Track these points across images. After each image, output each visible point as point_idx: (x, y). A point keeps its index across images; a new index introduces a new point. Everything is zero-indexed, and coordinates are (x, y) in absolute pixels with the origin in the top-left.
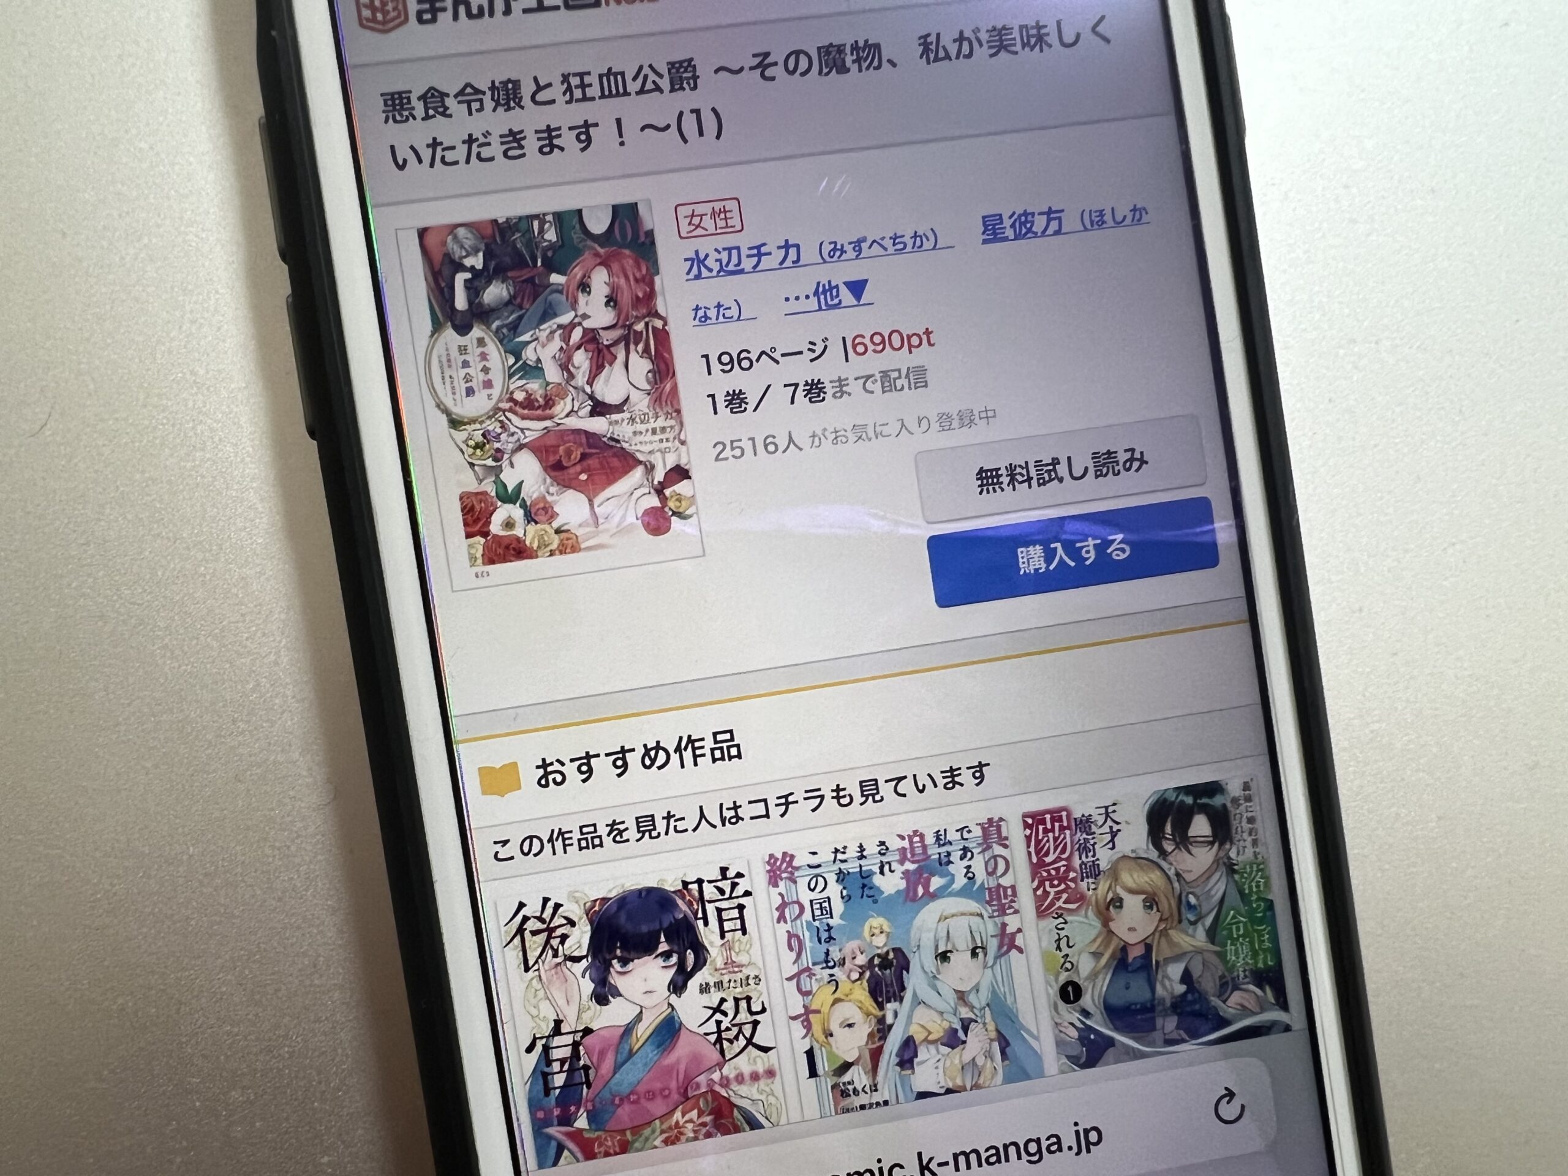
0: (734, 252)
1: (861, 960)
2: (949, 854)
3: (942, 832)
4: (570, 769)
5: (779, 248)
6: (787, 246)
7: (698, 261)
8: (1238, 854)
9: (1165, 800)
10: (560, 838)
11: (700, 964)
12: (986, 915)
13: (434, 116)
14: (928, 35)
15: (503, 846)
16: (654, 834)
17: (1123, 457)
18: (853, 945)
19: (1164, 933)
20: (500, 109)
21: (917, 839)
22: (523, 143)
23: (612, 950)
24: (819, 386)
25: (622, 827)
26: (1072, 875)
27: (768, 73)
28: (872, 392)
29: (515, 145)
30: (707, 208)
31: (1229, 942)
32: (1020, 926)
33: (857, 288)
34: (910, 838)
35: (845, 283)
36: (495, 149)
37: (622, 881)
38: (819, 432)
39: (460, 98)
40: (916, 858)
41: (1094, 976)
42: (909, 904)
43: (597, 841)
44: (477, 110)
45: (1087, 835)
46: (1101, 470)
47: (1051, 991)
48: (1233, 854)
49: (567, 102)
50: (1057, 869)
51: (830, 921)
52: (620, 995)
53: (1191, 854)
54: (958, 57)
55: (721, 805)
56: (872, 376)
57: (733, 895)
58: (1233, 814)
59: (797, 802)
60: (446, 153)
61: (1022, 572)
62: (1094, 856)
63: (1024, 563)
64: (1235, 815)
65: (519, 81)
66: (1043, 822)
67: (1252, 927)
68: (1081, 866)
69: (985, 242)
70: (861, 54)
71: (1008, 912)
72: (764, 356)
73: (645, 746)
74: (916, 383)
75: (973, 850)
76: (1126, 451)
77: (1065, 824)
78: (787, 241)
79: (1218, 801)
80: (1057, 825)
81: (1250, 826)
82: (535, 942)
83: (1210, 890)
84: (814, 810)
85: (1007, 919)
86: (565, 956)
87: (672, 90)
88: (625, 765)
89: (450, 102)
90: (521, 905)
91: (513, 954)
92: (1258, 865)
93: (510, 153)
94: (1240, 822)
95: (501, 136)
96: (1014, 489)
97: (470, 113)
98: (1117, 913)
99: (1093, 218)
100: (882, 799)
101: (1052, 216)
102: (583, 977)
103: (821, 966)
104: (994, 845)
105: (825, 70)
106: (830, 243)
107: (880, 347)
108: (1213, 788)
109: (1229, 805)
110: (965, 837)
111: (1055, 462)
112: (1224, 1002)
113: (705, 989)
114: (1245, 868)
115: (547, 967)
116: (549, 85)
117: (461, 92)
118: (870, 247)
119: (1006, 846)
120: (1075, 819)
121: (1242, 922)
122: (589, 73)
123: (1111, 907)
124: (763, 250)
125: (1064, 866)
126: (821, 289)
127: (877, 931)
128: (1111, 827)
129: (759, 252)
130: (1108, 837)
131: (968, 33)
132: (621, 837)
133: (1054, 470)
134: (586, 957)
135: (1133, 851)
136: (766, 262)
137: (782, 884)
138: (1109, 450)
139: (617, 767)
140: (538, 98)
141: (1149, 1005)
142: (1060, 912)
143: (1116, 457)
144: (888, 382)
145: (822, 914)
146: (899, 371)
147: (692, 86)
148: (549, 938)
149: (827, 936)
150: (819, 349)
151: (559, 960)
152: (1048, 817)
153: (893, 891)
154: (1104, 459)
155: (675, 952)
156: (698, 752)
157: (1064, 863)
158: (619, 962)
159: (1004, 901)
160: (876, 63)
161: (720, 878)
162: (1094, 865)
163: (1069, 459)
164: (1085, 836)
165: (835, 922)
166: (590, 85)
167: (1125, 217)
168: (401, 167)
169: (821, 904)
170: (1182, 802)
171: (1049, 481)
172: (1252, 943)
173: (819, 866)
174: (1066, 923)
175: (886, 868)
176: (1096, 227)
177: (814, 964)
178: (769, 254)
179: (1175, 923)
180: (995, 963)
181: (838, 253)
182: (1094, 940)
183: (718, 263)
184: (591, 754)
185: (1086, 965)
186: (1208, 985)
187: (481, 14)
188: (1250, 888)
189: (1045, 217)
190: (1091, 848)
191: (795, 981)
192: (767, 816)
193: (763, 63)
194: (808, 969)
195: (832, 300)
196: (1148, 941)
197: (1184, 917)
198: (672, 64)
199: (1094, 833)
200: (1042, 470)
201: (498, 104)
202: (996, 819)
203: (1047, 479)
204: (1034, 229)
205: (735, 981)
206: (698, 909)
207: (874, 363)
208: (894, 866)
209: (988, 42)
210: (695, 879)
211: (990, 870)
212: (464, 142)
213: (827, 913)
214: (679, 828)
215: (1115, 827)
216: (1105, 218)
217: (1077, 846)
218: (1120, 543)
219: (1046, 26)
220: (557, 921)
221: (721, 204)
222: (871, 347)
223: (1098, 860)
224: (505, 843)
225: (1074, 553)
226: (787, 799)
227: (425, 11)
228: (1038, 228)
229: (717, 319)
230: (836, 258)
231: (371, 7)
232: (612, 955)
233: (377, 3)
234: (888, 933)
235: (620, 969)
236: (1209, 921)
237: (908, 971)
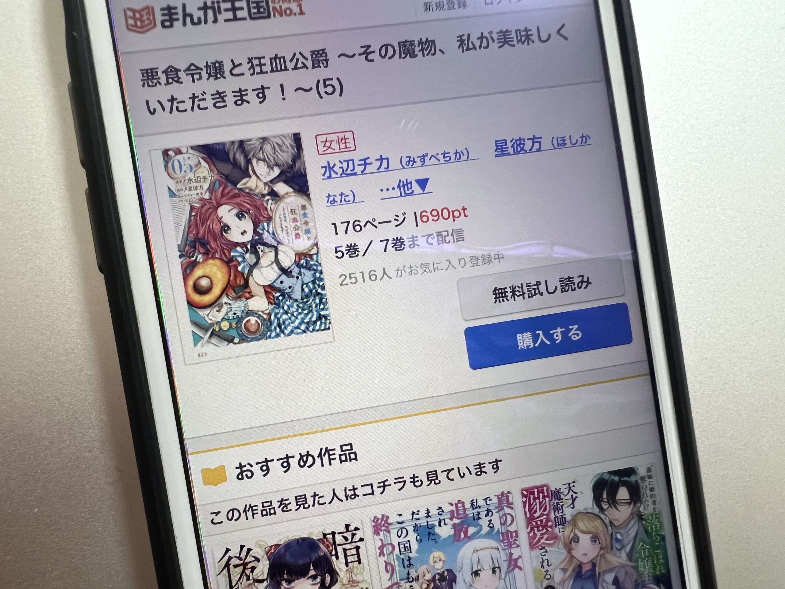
0: (351, 163)
1: (428, 577)
2: (479, 513)
3: (475, 501)
4: (256, 469)
5: (377, 160)
6: (381, 159)
7: (329, 168)
8: (645, 509)
9: (603, 479)
10: (251, 509)
11: (333, 582)
13: (172, 83)
14: (463, 35)
15: (216, 515)
16: (306, 506)
17: (577, 280)
18: (424, 568)
19: (603, 556)
20: (212, 79)
21: (460, 505)
22: (225, 98)
23: (281, 575)
24: (401, 241)
25: (287, 502)
26: (550, 524)
27: (370, 57)
28: (432, 244)
29: (221, 100)
30: (334, 137)
31: (640, 560)
32: (520, 554)
33: (423, 183)
34: (456, 504)
35: (416, 181)
36: (209, 103)
37: (288, 534)
38: (401, 268)
39: (188, 72)
40: (461, 516)
41: (563, 582)
42: (456, 543)
43: (272, 511)
45: (559, 500)
46: (565, 288)
48: (642, 509)
49: (251, 75)
50: (541, 521)
51: (410, 555)
53: (617, 510)
54: (480, 48)
55: (346, 488)
56: (432, 234)
57: (353, 541)
58: (641, 485)
59: (390, 485)
60: (179, 105)
61: (519, 348)
62: (562, 512)
63: (520, 343)
65: (222, 62)
66: (533, 493)
68: (555, 518)
69: (497, 156)
70: (424, 47)
71: (513, 546)
72: (368, 224)
73: (300, 454)
74: (457, 239)
75: (493, 511)
76: (579, 277)
77: (546, 494)
78: (381, 156)
79: (633, 479)
80: (541, 495)
81: (651, 493)
82: (236, 572)
83: (629, 530)
84: (400, 490)
85: (513, 550)
86: (254, 579)
87: (314, 67)
88: (289, 466)
89: (181, 74)
90: (228, 550)
91: (223, 579)
92: (656, 515)
93: (218, 105)
94: (646, 491)
95: (212, 95)
96: (515, 300)
97: (194, 81)
98: (576, 545)
99: (559, 141)
100: (440, 481)
101: (535, 140)
103: (405, 581)
104: (505, 507)
105: (403, 56)
106: (407, 157)
107: (436, 218)
108: (630, 472)
109: (639, 481)
110: (488, 503)
111: (538, 284)
114: (648, 517)
115: (243, 586)
116: (241, 64)
117: (188, 69)
118: (430, 159)
119: (512, 508)
120: (551, 491)
121: (647, 548)
122: (264, 57)
123: (573, 542)
124: (368, 161)
126: (401, 184)
127: (438, 560)
128: (572, 496)
129: (365, 162)
130: (571, 501)
131: (486, 34)
132: (287, 508)
133: (538, 287)
134: (266, 579)
135: (585, 509)
136: (369, 169)
137: (381, 533)
138: (569, 277)
139: (284, 467)
140: (234, 72)
142: (543, 546)
143: (573, 281)
144: (441, 238)
145: (405, 551)
146: (447, 231)
147: (325, 65)
148: (244, 569)
149: (408, 563)
150: (400, 220)
151: (251, 582)
152: (536, 490)
153: (446, 536)
154: (566, 281)
155: (319, 575)
156: (332, 457)
157: (545, 517)
158: (286, 582)
159: (511, 540)
160: (432, 52)
161: (345, 531)
162: (562, 518)
163: (546, 281)
164: (557, 501)
165: (413, 555)
166: (265, 65)
167: (577, 141)
168: (153, 113)
170: (613, 480)
172: (653, 561)
173: (403, 522)
174: (546, 552)
175: (442, 523)
176: (560, 147)
177: (401, 580)
178: (371, 163)
179: (609, 550)
180: (506, 577)
181: (411, 163)
182: (562, 562)
183: (341, 169)
184: (268, 459)
185: (558, 576)
186: (628, 585)
187: (199, 22)
188: (652, 528)
189: (531, 141)
190: (561, 508)
192: (373, 493)
193: (367, 52)
194: (397, 583)
195: (408, 190)
196: (594, 561)
197: (614, 547)
198: (313, 52)
199: (562, 499)
200: (531, 288)
201: (210, 75)
202: (506, 492)
203: (533, 294)
204: (525, 148)
206: (332, 550)
207: (433, 227)
208: (447, 521)
209: (498, 39)
210: (330, 532)
211: (503, 522)
212: (190, 98)
213: (408, 550)
214: (321, 502)
215: (575, 495)
216: (566, 142)
217: (552, 507)
218: (576, 330)
219: (531, 30)
220: (249, 559)
221: (343, 134)
222: (431, 218)
223: (565, 514)
224: (218, 513)
225: (549, 336)
226: (384, 484)
227: (166, 21)
228: (527, 147)
229: (341, 202)
230: (410, 166)
231: (134, 18)
232: (282, 578)
233: (138, 15)
234: (444, 561)
235: (286, 586)
236: (628, 548)
237: (455, 583)
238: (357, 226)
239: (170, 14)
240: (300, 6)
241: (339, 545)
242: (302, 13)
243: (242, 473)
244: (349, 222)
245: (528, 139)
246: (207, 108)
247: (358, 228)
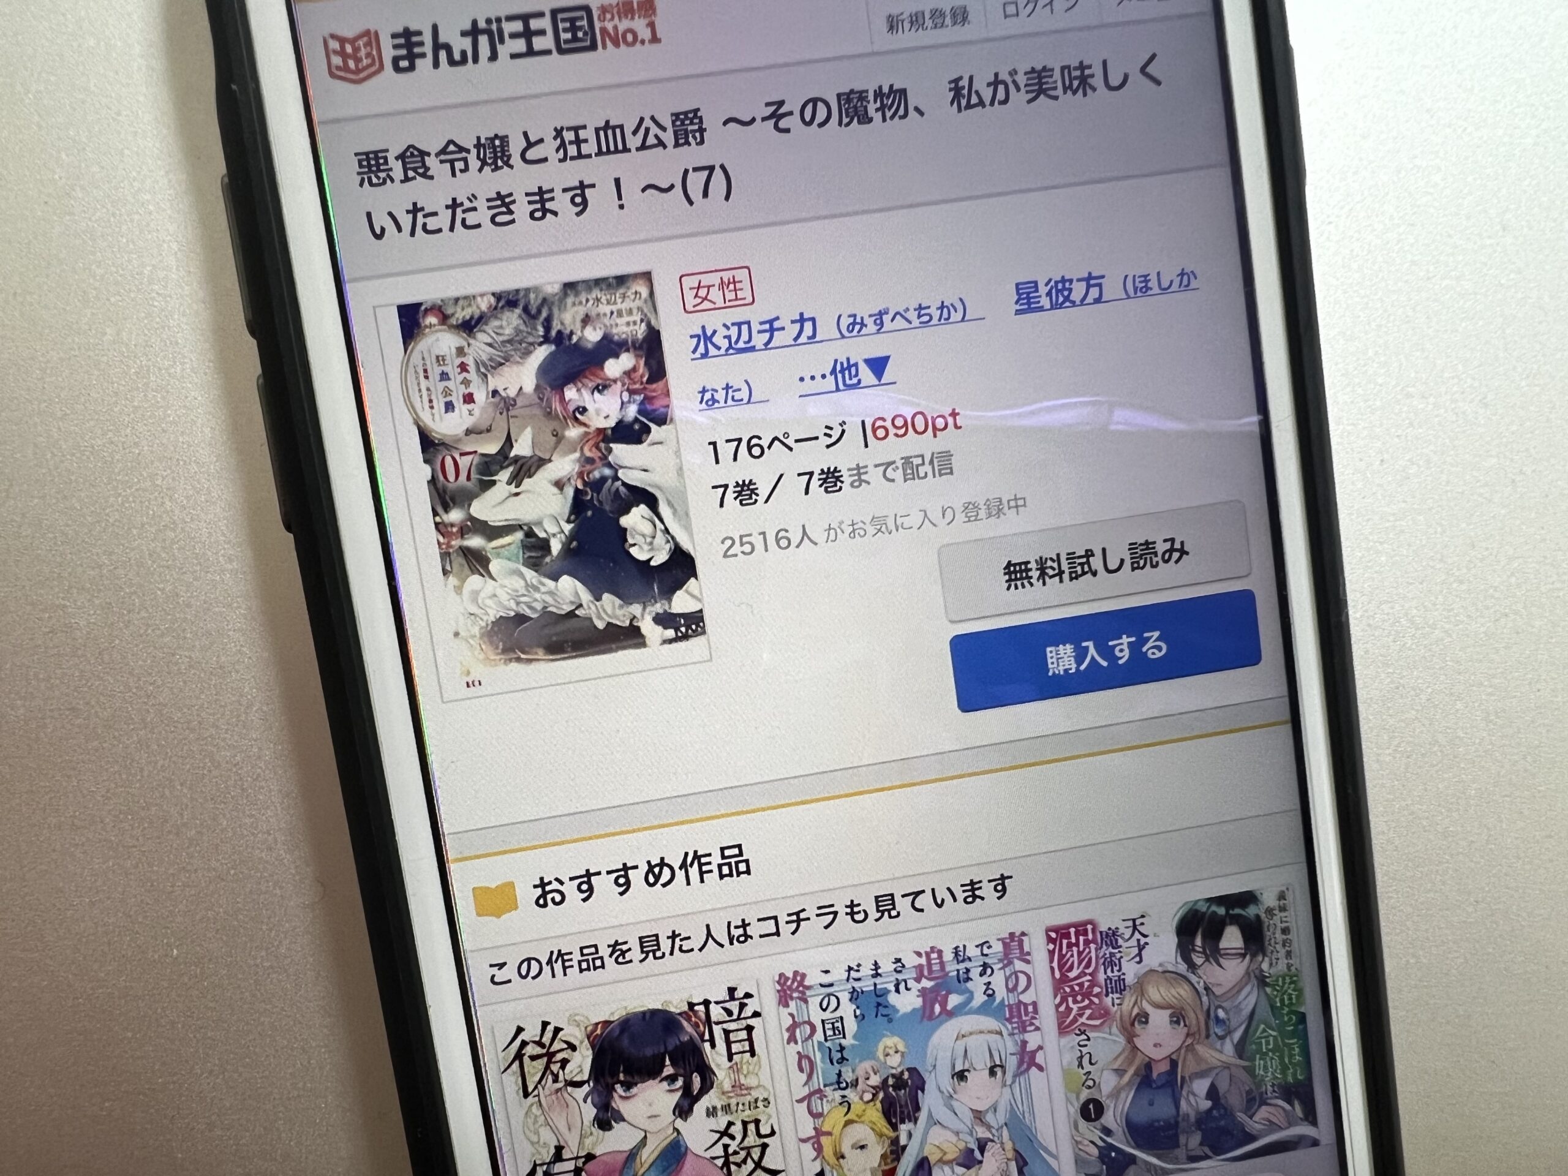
0: (745, 328)
1: (875, 1080)
2: (968, 970)
3: (961, 948)
4: (570, 888)
5: (793, 322)
6: (802, 320)
7: (705, 337)
8: (1271, 965)
9: (1197, 911)
10: (560, 959)
11: (706, 1087)
12: (1005, 1033)
13: (414, 178)
14: (961, 78)
15: (499, 969)
16: (658, 954)
17: (1161, 547)
18: (867, 1065)
19: (1190, 1048)
20: (487, 169)
22: (511, 207)
23: (614, 1075)
24: (836, 474)
25: (624, 947)
26: (1097, 990)
27: (782, 124)
28: (893, 480)
29: (504, 209)
30: (715, 279)
31: (1258, 1056)
32: (1041, 1044)
33: (878, 365)
34: (928, 954)
35: (866, 361)
36: (483, 215)
37: (624, 1004)
38: (835, 525)
39: (443, 157)
40: (934, 975)
41: (1115, 1094)
42: (925, 1022)
43: (598, 963)
44: (462, 171)
45: (1113, 948)
46: (1138, 563)
47: (1072, 1110)
48: (1265, 966)
49: (560, 161)
50: (1081, 985)
51: (844, 1042)
52: (624, 1120)
53: (1221, 966)
54: (992, 103)
55: (729, 923)
56: (894, 462)
57: (742, 1016)
58: (1267, 924)
59: (808, 919)
60: (429, 220)
61: (1050, 674)
62: (1119, 971)
63: (1053, 663)
64: (1269, 926)
65: (507, 136)
66: (1067, 936)
67: (1283, 1041)
68: (1106, 980)
69: (1018, 312)
70: (885, 102)
71: (1029, 1028)
72: (776, 443)
73: (649, 862)
74: (940, 470)
75: (993, 966)
76: (1165, 541)
77: (1091, 938)
78: (802, 314)
79: (1252, 911)
80: (1081, 938)
81: (1285, 937)
82: (534, 1068)
83: (1240, 1003)
84: (826, 927)
85: (1027, 1037)
86: (566, 1081)
87: (677, 145)
88: (628, 883)
89: (431, 161)
90: (520, 1030)
91: (512, 1080)
92: (1292, 977)
93: (498, 219)
94: (1274, 934)
95: (488, 200)
96: (1044, 584)
97: (454, 174)
98: (1143, 1029)
99: (1137, 284)
100: (898, 914)
101: (1092, 282)
102: (585, 1101)
103: (832, 1088)
104: (1015, 960)
105: (845, 120)
106: (850, 316)
107: (902, 431)
108: (1248, 898)
109: (1263, 916)
110: (985, 952)
111: (1089, 554)
112: (1251, 1117)
113: (711, 1112)
114: (1277, 980)
115: (547, 1092)
116: (541, 141)
117: (443, 151)
118: (892, 320)
119: (1028, 962)
120: (1101, 933)
121: (1272, 1036)
122: (584, 127)
123: (1136, 1023)
124: (776, 325)
125: (1088, 981)
126: (838, 368)
127: (891, 1052)
128: (1138, 940)
129: (771, 327)
130: (1136, 951)
131: (1004, 76)
132: (624, 958)
133: (1088, 562)
134: (588, 1081)
136: (779, 338)
137: (792, 1004)
138: (1147, 541)
139: (620, 885)
140: (529, 156)
141: (1172, 1121)
142: (1083, 1029)
143: (1154, 548)
144: (910, 468)
145: (835, 1034)
146: (922, 456)
147: (698, 140)
148: (549, 1062)
149: (840, 1057)
150: (836, 434)
151: (560, 1085)
152: (1072, 930)
153: (909, 1009)
154: (1142, 550)
155: (681, 1076)
156: (705, 868)
157: (1089, 978)
158: (622, 1087)
159: (1024, 1018)
160: (901, 112)
161: (728, 998)
162: (1119, 980)
163: (1104, 550)
164: (1111, 950)
165: (847, 1042)
166: (586, 141)
167: (1172, 282)
168: (379, 237)
169: (833, 1024)
170: (1214, 913)
171: (1081, 575)
172: (1281, 1058)
173: (831, 985)
174: (1088, 1039)
175: (902, 987)
176: (1139, 294)
177: (825, 1086)
178: (783, 329)
179: (1203, 1038)
180: (1014, 1082)
181: (857, 327)
182: (1116, 1059)
183: (727, 340)
184: (592, 871)
185: (1108, 1082)
186: (1235, 1100)
187: (464, 60)
188: (1282, 1001)
189: (1084, 284)
190: (1117, 962)
191: (806, 1103)
192: (777, 934)
193: (777, 114)
194: (819, 1091)
195: (850, 379)
196: (1174, 1057)
197: (1211, 1032)
198: (676, 116)
199: (1121, 947)
200: (1075, 563)
201: (484, 163)
202: (1018, 934)
204: (1072, 298)
205: (743, 1104)
206: (704, 1032)
207: (895, 448)
208: (911, 983)
209: (1026, 86)
210: (701, 1000)
211: (1011, 986)
212: (447, 207)
213: (840, 1034)
214: (684, 948)
215: (1143, 940)
216: (1150, 285)
217: (1102, 961)
218: (1156, 640)
219: (1090, 67)
220: (557, 1046)
221: (730, 274)
222: (892, 431)
223: (1124, 974)
224: (501, 966)
225: (1107, 652)
226: (798, 916)
227: (402, 58)
228: (1077, 295)
229: (726, 402)
230: (855, 333)
231: (342, 53)
232: (615, 1080)
233: (349, 49)
234: (903, 1053)
235: (623, 1094)
236: (1237, 1035)
237: (923, 1091)
238: (754, 447)
239: (409, 45)
240: (652, 25)
241: (717, 1023)
242: (655, 39)
243: (544, 895)
244: (740, 440)
245: (1079, 280)
246: (479, 226)
247: (756, 451)
